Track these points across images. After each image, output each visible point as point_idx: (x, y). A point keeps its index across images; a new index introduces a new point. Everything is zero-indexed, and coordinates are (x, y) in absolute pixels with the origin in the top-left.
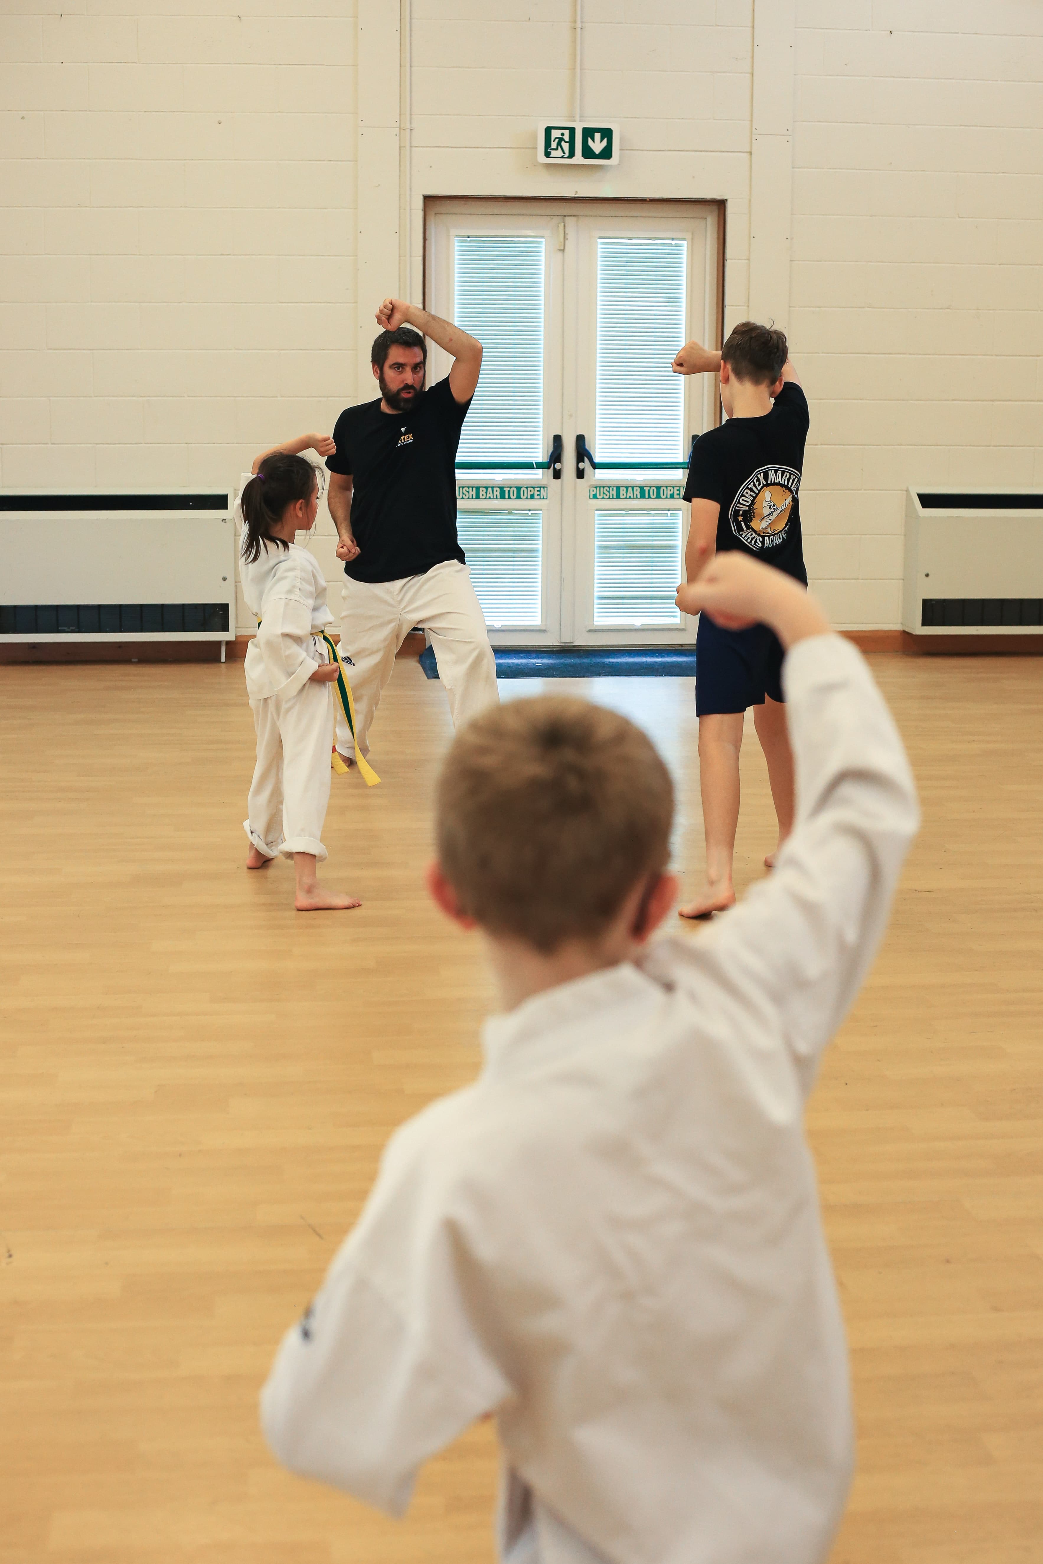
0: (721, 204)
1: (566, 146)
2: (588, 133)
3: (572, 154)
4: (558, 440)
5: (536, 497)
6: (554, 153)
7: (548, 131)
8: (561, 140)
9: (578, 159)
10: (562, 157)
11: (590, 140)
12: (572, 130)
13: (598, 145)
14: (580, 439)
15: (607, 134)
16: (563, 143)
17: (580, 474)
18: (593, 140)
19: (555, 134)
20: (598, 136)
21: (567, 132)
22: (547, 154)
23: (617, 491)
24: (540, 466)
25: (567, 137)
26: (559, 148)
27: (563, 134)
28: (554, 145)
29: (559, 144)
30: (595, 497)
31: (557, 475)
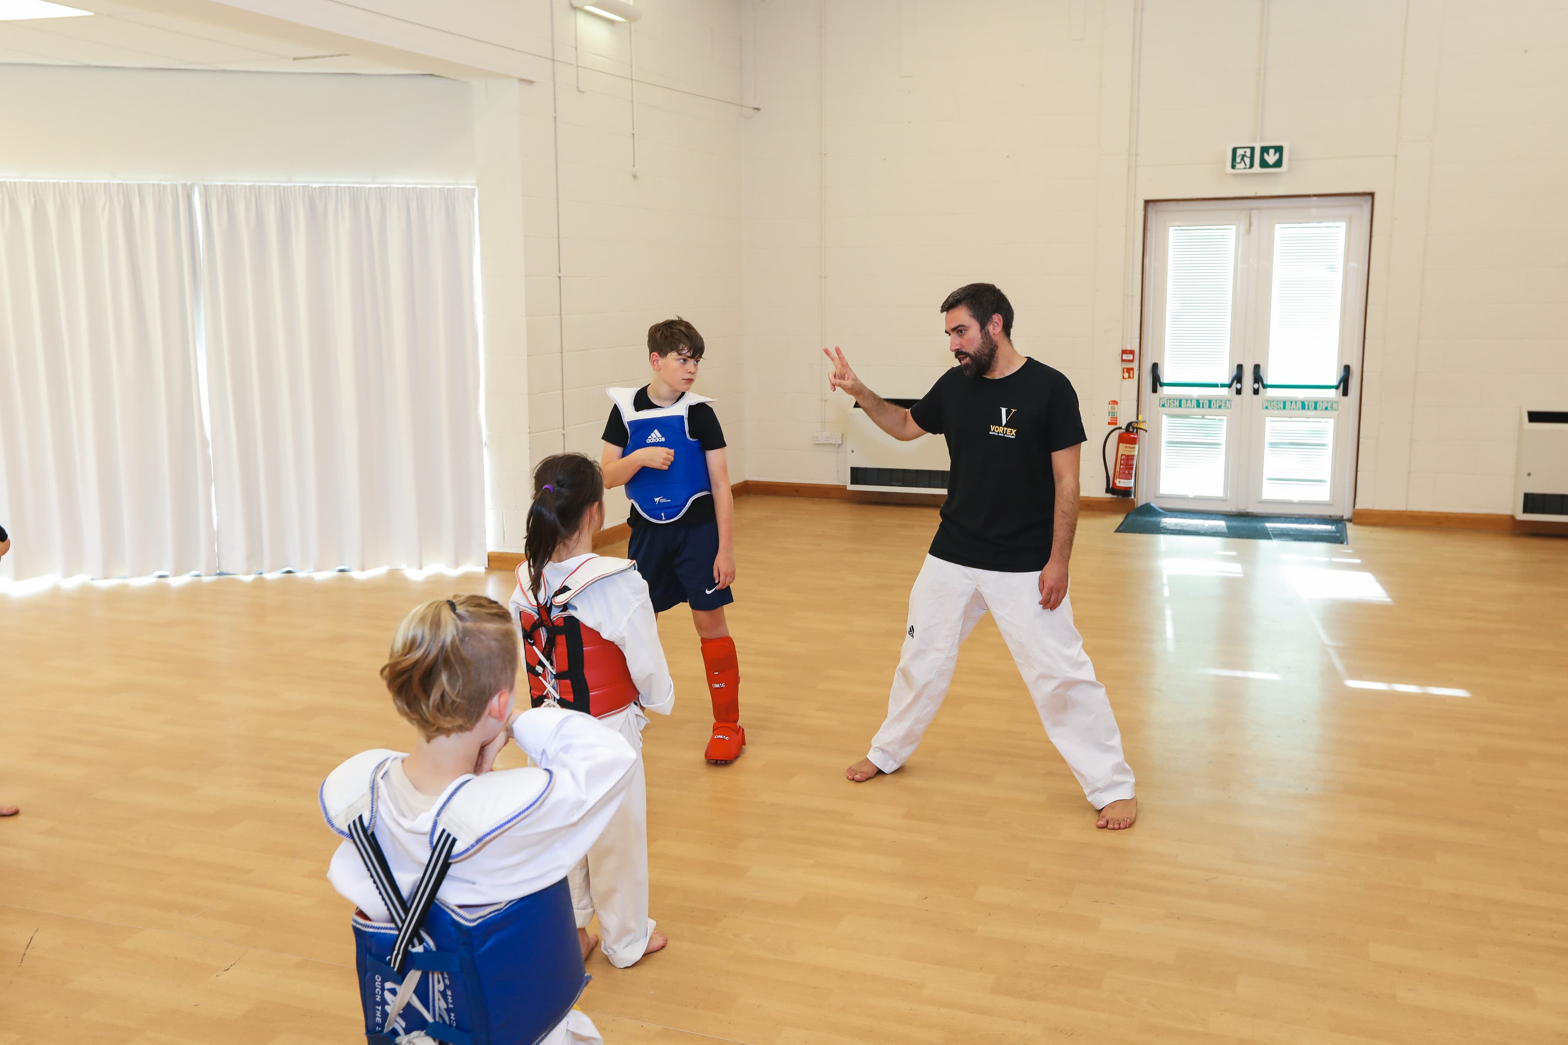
0: (1372, 195)
1: (1247, 160)
2: (1265, 150)
3: (1252, 166)
4: (1240, 367)
5: (1222, 406)
6: (1238, 166)
7: (1235, 150)
8: (1244, 156)
9: (1257, 168)
10: (1245, 168)
11: (1266, 156)
12: (1252, 149)
13: (1271, 158)
14: (1257, 367)
15: (1279, 149)
16: (1245, 159)
17: (1256, 392)
18: (1268, 154)
19: (1240, 152)
20: (1272, 151)
21: (1248, 151)
22: (1233, 167)
23: (1284, 404)
24: (1223, 386)
25: (1248, 154)
26: (1243, 162)
27: (1245, 152)
28: (1238, 160)
29: (1242, 159)
30: (1267, 408)
31: (1239, 392)
